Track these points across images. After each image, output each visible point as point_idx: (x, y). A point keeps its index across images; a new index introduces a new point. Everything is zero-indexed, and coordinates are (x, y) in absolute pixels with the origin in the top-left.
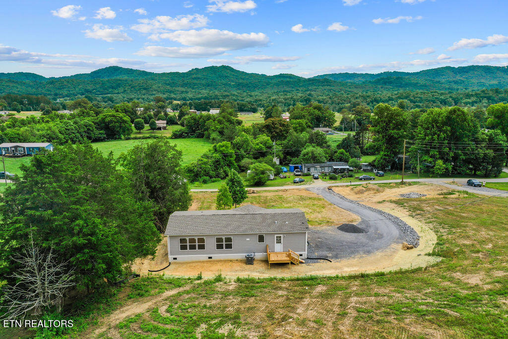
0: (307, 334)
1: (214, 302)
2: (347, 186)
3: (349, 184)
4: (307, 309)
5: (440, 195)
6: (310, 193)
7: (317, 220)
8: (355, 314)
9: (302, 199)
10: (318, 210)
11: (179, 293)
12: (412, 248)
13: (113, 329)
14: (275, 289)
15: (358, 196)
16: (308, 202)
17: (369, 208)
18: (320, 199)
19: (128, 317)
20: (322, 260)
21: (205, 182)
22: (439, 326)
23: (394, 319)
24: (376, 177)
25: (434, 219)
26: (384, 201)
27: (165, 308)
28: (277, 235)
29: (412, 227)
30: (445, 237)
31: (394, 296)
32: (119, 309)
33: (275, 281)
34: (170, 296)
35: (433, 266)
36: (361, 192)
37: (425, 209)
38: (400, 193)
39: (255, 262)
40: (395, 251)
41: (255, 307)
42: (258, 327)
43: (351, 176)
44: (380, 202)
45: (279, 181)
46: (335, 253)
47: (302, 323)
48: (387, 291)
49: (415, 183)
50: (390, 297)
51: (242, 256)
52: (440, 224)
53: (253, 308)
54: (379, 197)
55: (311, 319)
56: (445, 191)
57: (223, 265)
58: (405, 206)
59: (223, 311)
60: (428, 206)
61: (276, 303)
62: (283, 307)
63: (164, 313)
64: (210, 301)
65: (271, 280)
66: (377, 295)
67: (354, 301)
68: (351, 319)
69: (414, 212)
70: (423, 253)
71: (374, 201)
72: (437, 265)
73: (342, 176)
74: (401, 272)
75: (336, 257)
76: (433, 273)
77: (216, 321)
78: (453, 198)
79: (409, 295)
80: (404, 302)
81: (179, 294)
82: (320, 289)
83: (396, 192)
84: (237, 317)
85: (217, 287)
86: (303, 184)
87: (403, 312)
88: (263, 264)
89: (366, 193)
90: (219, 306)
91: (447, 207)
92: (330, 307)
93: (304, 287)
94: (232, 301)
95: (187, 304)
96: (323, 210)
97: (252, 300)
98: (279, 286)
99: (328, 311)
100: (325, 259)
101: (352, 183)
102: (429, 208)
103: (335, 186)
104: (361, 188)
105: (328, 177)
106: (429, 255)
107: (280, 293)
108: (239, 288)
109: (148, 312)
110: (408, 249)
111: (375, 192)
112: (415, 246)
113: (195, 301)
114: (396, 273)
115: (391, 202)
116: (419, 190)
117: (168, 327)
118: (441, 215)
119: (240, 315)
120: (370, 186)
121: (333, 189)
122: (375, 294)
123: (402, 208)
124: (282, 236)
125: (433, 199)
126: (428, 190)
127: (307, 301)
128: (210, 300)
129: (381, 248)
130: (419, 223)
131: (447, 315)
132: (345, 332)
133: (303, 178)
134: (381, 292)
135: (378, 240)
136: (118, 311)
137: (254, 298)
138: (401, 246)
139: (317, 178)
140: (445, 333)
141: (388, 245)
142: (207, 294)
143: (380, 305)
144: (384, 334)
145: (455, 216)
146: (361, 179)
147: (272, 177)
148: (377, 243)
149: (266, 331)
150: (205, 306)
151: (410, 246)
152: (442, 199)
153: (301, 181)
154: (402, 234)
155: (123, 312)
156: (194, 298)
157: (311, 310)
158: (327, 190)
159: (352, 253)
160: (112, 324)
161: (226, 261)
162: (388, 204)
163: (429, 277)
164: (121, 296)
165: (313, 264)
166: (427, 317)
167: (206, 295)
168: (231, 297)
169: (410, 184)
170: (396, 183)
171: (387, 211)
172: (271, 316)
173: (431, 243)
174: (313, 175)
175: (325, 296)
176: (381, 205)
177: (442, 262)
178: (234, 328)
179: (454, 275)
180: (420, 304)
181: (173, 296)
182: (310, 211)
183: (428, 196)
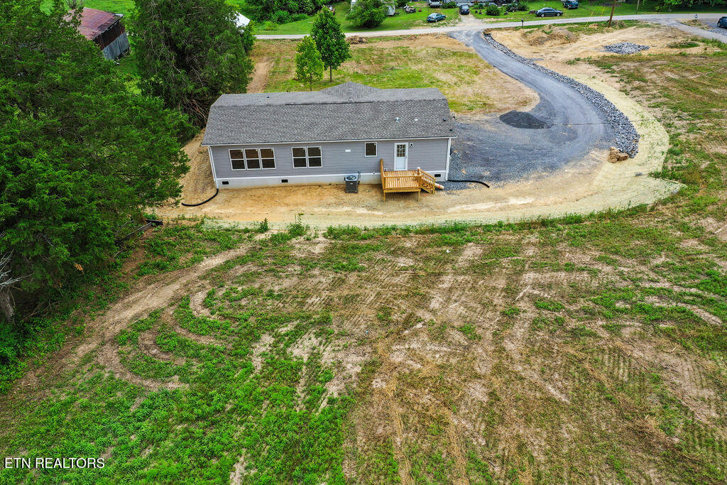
0: (448, 361)
1: (287, 283)
2: (516, 29)
3: (520, 24)
4: (448, 300)
5: (672, 47)
6: (455, 43)
7: (465, 100)
8: (531, 314)
9: (441, 54)
10: (467, 79)
11: (227, 262)
12: (625, 158)
13: (108, 346)
14: (393, 253)
15: (534, 49)
16: (450, 61)
17: (553, 73)
18: (470, 56)
19: (136, 316)
20: (474, 184)
21: (281, 21)
22: (687, 348)
23: (603, 327)
24: (565, 10)
25: (663, 99)
26: (578, 60)
27: (200, 296)
28: (399, 144)
29: (625, 115)
30: (683, 138)
31: (600, 271)
32: (122, 299)
33: (393, 233)
34: (212, 270)
35: (664, 203)
36: (539, 42)
37: (648, 77)
38: (605, 44)
39: (360, 188)
40: (597, 165)
41: (358, 295)
42: (362, 342)
43: (523, 9)
44: (570, 63)
45: (403, 18)
46: (495, 169)
47: (439, 333)
48: (587, 259)
49: (631, 23)
50: (593, 273)
51: (339, 177)
52: (675, 109)
53: (353, 297)
54: (569, 52)
55: (456, 324)
56: (680, 40)
57: (306, 193)
58: (613, 71)
59: (302, 304)
60: (654, 72)
61: (393, 285)
62: (407, 296)
63: (199, 308)
64: (280, 281)
65: (386, 232)
66: (570, 268)
67: (531, 281)
68: (526, 325)
69: (628, 82)
70: (645, 171)
71: (560, 59)
72: (672, 199)
73: (509, 10)
74: (609, 215)
75: (497, 177)
76: (666, 218)
77: (289, 327)
78: (695, 56)
79: (626, 270)
80: (619, 285)
81: (227, 265)
82: (471, 252)
83: (598, 42)
84: (326, 321)
85: (292, 247)
86: (443, 24)
87: (617, 311)
88: (373, 193)
89: (548, 44)
90: (294, 293)
91: (687, 74)
92: (487, 294)
93: (444, 249)
94: (317, 280)
95: (240, 288)
96: (476, 78)
97: (352, 278)
98: (400, 245)
99: (484, 305)
100: (479, 181)
101: (526, 24)
102: (654, 76)
103: (496, 29)
104: (539, 34)
105: (484, 11)
106: (656, 175)
107: (403, 262)
108: (331, 250)
109: (172, 305)
110: (618, 160)
111: (563, 41)
112: (631, 153)
113: (254, 281)
114: (601, 217)
115: (590, 61)
116: (636, 37)
117: (204, 341)
118: (675, 91)
119: (332, 314)
120: (556, 30)
121: (493, 33)
122: (566, 265)
123: (609, 75)
124: (407, 144)
125: (661, 57)
126: (651, 37)
127: (447, 281)
128: (280, 277)
129: (573, 158)
130: (639, 108)
131: (697, 321)
132: (517, 357)
133: (444, 12)
134: (576, 262)
135: (568, 143)
136: (119, 305)
137: (356, 273)
138: (606, 154)
139: (465, 13)
140: (698, 367)
141: (584, 153)
142: (275, 264)
143: (577, 292)
144: (587, 366)
145: (701, 93)
146: (539, 15)
147: (392, 12)
148: (567, 148)
149: (375, 352)
150: (270, 294)
151: (622, 155)
152: (676, 58)
153: (441, 19)
154: (610, 130)
155: (128, 306)
156: (252, 274)
157: (456, 301)
158: (482, 36)
159: (524, 169)
160: (108, 335)
161: (310, 186)
162: (584, 67)
163: (659, 225)
164: (129, 268)
165: (458, 192)
166: (662, 326)
167: (273, 267)
168: (316, 272)
169: (622, 25)
170: (599, 24)
171: (583, 80)
172: (384, 316)
173: (658, 149)
174: (461, 8)
175: (480, 269)
176: (573, 68)
177: (681, 193)
178: (320, 344)
179: (703, 222)
180: (648, 292)
181: (217, 269)
182: (455, 79)
183: (652, 51)
